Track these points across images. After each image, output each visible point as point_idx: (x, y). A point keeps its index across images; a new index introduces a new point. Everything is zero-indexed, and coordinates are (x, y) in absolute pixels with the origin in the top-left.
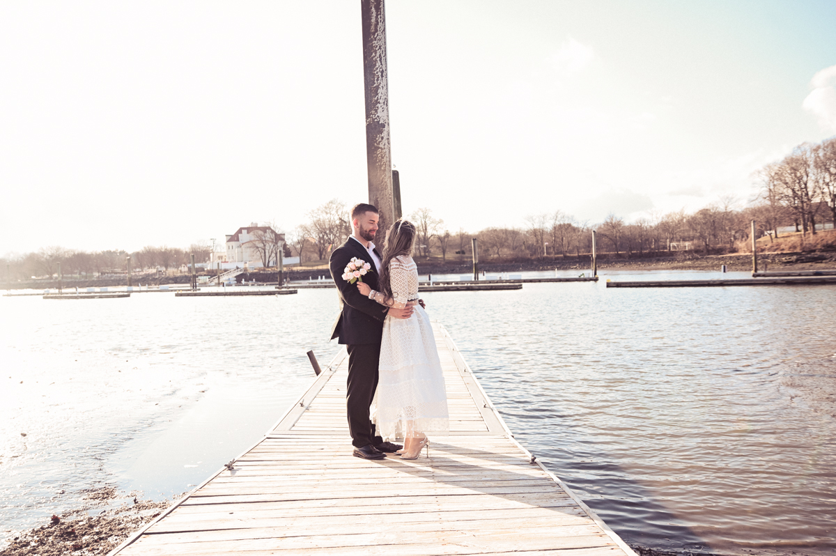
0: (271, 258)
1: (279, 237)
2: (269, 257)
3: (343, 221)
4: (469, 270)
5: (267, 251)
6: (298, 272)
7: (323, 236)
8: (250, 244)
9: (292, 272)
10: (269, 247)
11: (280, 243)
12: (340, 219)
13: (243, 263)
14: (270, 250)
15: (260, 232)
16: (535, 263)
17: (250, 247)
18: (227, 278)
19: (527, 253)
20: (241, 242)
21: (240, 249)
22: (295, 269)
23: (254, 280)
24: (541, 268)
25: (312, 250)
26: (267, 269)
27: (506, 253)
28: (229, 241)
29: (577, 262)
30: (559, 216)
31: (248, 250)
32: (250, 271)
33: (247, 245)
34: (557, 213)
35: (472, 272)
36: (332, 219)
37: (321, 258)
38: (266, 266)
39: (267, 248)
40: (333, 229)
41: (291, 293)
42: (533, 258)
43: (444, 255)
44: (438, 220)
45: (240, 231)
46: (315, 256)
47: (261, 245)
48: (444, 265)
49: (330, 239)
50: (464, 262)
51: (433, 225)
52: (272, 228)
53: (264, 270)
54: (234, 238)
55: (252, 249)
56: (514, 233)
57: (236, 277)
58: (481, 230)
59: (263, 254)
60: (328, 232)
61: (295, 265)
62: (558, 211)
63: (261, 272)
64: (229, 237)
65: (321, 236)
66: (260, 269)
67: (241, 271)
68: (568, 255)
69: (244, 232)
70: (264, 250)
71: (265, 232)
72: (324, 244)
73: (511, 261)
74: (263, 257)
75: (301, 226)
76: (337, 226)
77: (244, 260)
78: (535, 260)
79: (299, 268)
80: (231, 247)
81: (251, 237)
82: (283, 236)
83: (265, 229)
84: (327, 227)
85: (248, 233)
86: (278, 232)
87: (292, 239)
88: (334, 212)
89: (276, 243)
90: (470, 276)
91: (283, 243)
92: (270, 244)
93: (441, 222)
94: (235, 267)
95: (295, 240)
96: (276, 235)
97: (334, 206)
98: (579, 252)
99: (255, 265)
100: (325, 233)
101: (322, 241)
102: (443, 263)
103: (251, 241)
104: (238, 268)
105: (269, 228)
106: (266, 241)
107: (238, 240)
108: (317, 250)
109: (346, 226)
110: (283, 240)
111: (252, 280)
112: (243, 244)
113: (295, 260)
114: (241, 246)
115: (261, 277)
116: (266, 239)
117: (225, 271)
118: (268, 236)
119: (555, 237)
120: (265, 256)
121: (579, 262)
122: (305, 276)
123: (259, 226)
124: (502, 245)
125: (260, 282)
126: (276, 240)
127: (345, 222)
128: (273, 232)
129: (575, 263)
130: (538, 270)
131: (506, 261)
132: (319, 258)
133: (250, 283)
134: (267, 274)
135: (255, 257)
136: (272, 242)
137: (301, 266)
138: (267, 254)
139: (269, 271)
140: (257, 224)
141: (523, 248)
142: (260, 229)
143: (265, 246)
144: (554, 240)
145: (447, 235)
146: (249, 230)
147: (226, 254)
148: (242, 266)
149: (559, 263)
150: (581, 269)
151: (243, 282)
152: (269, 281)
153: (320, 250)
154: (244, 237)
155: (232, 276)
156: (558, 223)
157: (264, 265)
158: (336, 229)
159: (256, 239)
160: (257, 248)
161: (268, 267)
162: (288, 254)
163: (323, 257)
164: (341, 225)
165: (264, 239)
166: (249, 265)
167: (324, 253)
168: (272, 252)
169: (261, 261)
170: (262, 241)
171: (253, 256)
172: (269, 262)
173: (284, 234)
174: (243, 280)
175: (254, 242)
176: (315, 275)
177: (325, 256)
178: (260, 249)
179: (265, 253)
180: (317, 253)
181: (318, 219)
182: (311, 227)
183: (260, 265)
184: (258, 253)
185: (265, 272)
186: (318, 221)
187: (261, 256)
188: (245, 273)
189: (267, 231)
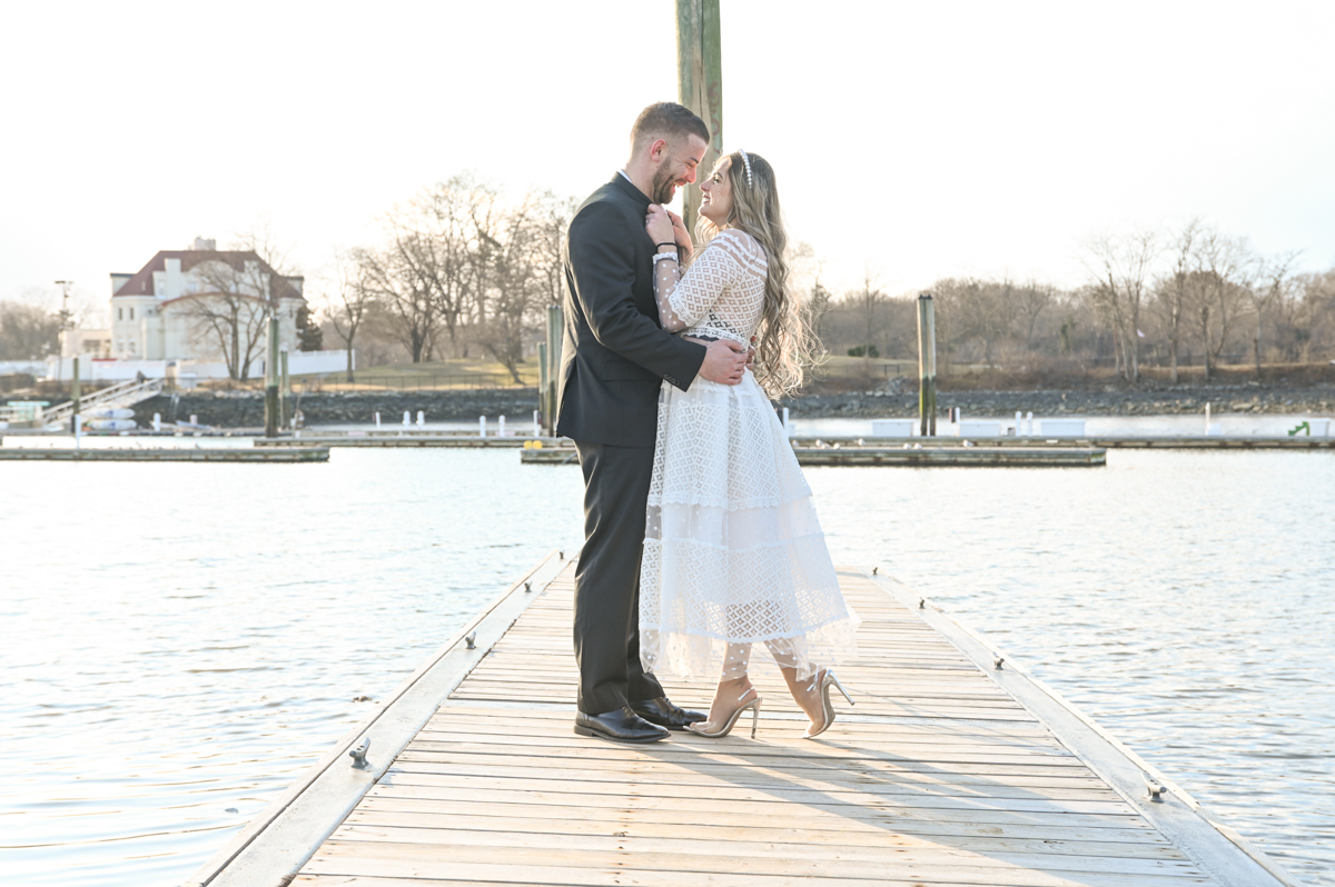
0: (254, 352)
1: (284, 287)
2: (250, 347)
3: (490, 240)
4: (894, 405)
5: (241, 328)
6: (339, 399)
7: (427, 289)
8: (188, 306)
9: (321, 399)
10: (251, 314)
11: (285, 305)
12: (483, 235)
13: (164, 363)
14: (254, 326)
15: (221, 267)
16: (1109, 389)
17: (188, 314)
18: (105, 410)
19: (1080, 359)
20: (160, 297)
21: (155, 321)
22: (330, 388)
23: (193, 418)
24: (1130, 406)
25: (389, 330)
26: (240, 386)
27: (1009, 357)
28: (119, 293)
29: (1254, 391)
30: (1198, 240)
31: (182, 322)
32: (185, 388)
33: (179, 308)
34: (1192, 227)
35: (917, 417)
36: (457, 235)
37: (416, 359)
38: (238, 375)
39: (243, 317)
40: (460, 265)
41: (307, 458)
42: (1105, 372)
45: (158, 263)
46: (401, 351)
47: (224, 309)
49: (447, 298)
50: (876, 383)
52: (264, 257)
53: (229, 388)
54: (136, 285)
55: (194, 321)
56: (1036, 298)
57: (133, 407)
59: (229, 338)
60: (441, 274)
61: (332, 378)
62: (1196, 221)
63: (219, 394)
64: (122, 282)
65: (420, 286)
66: (214, 386)
67: (151, 388)
68: (1223, 366)
69: (172, 265)
70: (234, 322)
71: (241, 269)
72: (428, 314)
73: (1030, 381)
74: (229, 349)
75: (359, 254)
76: (471, 258)
77: (169, 355)
78: (1113, 380)
79: (343, 387)
80: (126, 314)
81: (192, 282)
82: (296, 285)
83: (238, 260)
84: (440, 258)
85: (184, 269)
86: (282, 267)
87: (326, 298)
88: (462, 213)
89: (275, 306)
90: (907, 427)
91: (297, 304)
92: (253, 306)
94: (133, 376)
95: (339, 302)
96: (274, 276)
97: (465, 195)
98: (1260, 358)
99: (202, 369)
100: (434, 278)
101: (422, 304)
103: (190, 296)
104: (142, 378)
105: (252, 255)
106: (239, 296)
107: (150, 291)
108: (405, 334)
109: (499, 258)
110: (297, 295)
111: (187, 420)
112: (165, 304)
113: (333, 361)
114: (158, 312)
115: (214, 410)
116: (242, 289)
117: (101, 385)
118: (249, 280)
119: (1180, 304)
120: (235, 344)
121: (1262, 392)
122: (360, 410)
123: (220, 247)
124: (997, 334)
125: (214, 424)
126: (273, 292)
127: (498, 246)
128: (264, 267)
129: (1247, 393)
130: (1122, 413)
131: (1010, 382)
132: (411, 359)
133: (180, 426)
134: (237, 401)
135: (201, 347)
136: (260, 300)
137: (351, 380)
138: (242, 338)
139: (246, 392)
140: (213, 242)
141: (1062, 344)
142: (223, 257)
143: (235, 310)
144: (1178, 318)
146: (189, 260)
147: (110, 335)
148: (156, 371)
149: (1190, 393)
150: (1267, 412)
151: (157, 423)
152: (242, 424)
153: (414, 333)
154: (172, 282)
155: (121, 406)
156: (1192, 266)
157: (233, 372)
158: (467, 266)
159: (209, 288)
160: (211, 315)
161: (244, 379)
162: (311, 340)
163: (424, 353)
164: (484, 255)
165: (233, 289)
166: (184, 370)
167: (428, 342)
168: (259, 331)
169: (224, 358)
170: (227, 297)
171: (197, 342)
172: (247, 363)
173: (301, 279)
174: (157, 417)
175: (201, 300)
176: (392, 409)
177: (430, 350)
178: (218, 320)
179: (235, 334)
180: (403, 341)
181: (411, 234)
182: (390, 257)
183: (220, 371)
184: (214, 333)
185: (233, 395)
186: (411, 239)
187: (223, 345)
188: (165, 394)
189: (247, 263)
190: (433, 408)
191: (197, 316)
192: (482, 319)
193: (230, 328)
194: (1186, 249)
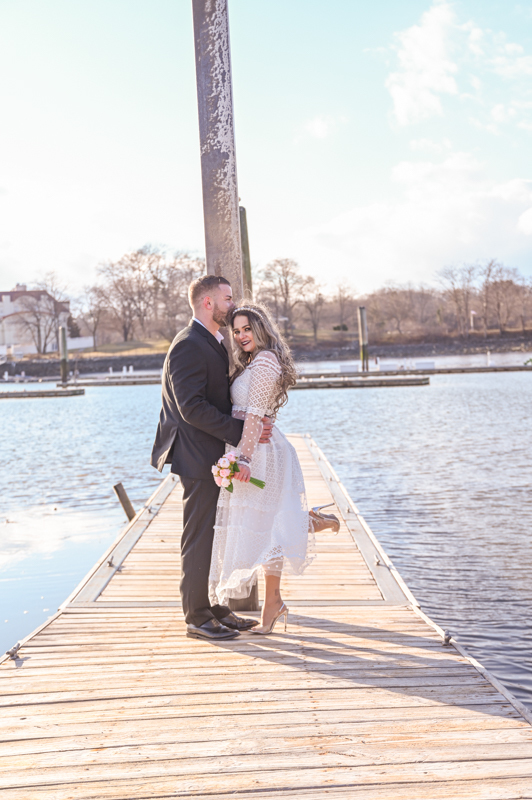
0: (48, 340)
1: (60, 307)
2: (47, 337)
3: (159, 280)
4: (353, 354)
5: (42, 329)
6: (91, 361)
7: (129, 304)
8: (16, 318)
9: (82, 361)
10: (46, 321)
11: (62, 316)
12: (155, 278)
13: (5, 347)
14: (48, 327)
15: (31, 300)
16: (456, 342)
17: (16, 323)
19: (444, 328)
20: (1, 314)
22: (86, 356)
23: (23, 374)
24: (465, 350)
25: (112, 326)
26: (44, 357)
27: (411, 328)
29: (521, 341)
30: (494, 270)
31: (13, 327)
32: (17, 359)
33: (11, 319)
34: (491, 265)
35: (358, 359)
36: (142, 277)
37: (126, 340)
38: (42, 352)
39: (43, 323)
40: (144, 293)
42: (454, 334)
43: (315, 331)
44: (305, 278)
46: (118, 336)
47: (33, 319)
48: (315, 348)
49: (139, 309)
50: (346, 343)
51: (298, 286)
52: (50, 293)
53: (38, 358)
55: (19, 326)
56: (424, 297)
58: (371, 292)
59: (36, 333)
60: (136, 298)
61: (87, 350)
62: (493, 262)
63: (34, 361)
65: (126, 304)
66: (32, 357)
68: (508, 329)
69: (6, 298)
70: (38, 326)
71: (39, 299)
72: (130, 317)
73: (419, 340)
74: (36, 338)
75: (95, 290)
76: (150, 289)
77: (7, 342)
78: (456, 338)
79: (93, 355)
81: (16, 306)
82: (65, 306)
83: (38, 294)
84: (135, 290)
85: (12, 300)
86: (59, 298)
87: (81, 309)
88: (144, 267)
89: (57, 316)
90: (356, 365)
91: (68, 316)
92: (47, 317)
93: (310, 280)
95: (86, 310)
96: (56, 303)
97: (145, 258)
98: (524, 325)
99: (24, 350)
100: (132, 299)
101: (127, 313)
102: (313, 344)
103: (16, 314)
105: (44, 292)
106: (40, 313)
108: (120, 327)
109: (164, 289)
110: (67, 311)
111: (20, 374)
112: (4, 318)
113: (86, 342)
115: (33, 369)
116: (41, 309)
118: (44, 305)
119: (487, 302)
120: (39, 336)
121: (525, 341)
122: (102, 366)
123: (28, 289)
124: (405, 316)
125: (33, 375)
126: (56, 310)
127: (163, 283)
128: (51, 298)
129: (518, 343)
130: (461, 353)
131: (411, 341)
132: (122, 339)
133: (17, 378)
134: (43, 365)
135: (23, 338)
136: (50, 314)
137: (95, 349)
138: (43, 333)
139: (47, 359)
140: (25, 287)
141: (438, 319)
142: (31, 294)
143: (38, 320)
144: (486, 308)
145: (320, 301)
146: (13, 295)
148: (2, 351)
149: (493, 343)
150: (528, 351)
151: (6, 376)
152: (46, 375)
153: (124, 327)
154: (6, 307)
156: (491, 280)
157: (39, 349)
158: (148, 294)
159: (25, 310)
160: (27, 323)
161: (45, 353)
162: (75, 332)
163: (129, 336)
164: (156, 288)
165: (37, 310)
166: (15, 350)
167: (131, 331)
168: (50, 330)
169: (34, 344)
170: (35, 314)
171: (21, 336)
172: (45, 345)
173: (68, 303)
174: (6, 374)
175: (22, 315)
176: (118, 364)
177: (132, 335)
178: (31, 325)
179: (39, 331)
180: (119, 331)
181: (120, 278)
182: (111, 291)
183: (32, 349)
184: (29, 331)
185: (41, 361)
186: (120, 281)
187: (34, 337)
188: (8, 362)
189: (42, 297)
190: (136, 363)
191: (21, 323)
192: (156, 318)
193: (36, 329)
194: (489, 275)
